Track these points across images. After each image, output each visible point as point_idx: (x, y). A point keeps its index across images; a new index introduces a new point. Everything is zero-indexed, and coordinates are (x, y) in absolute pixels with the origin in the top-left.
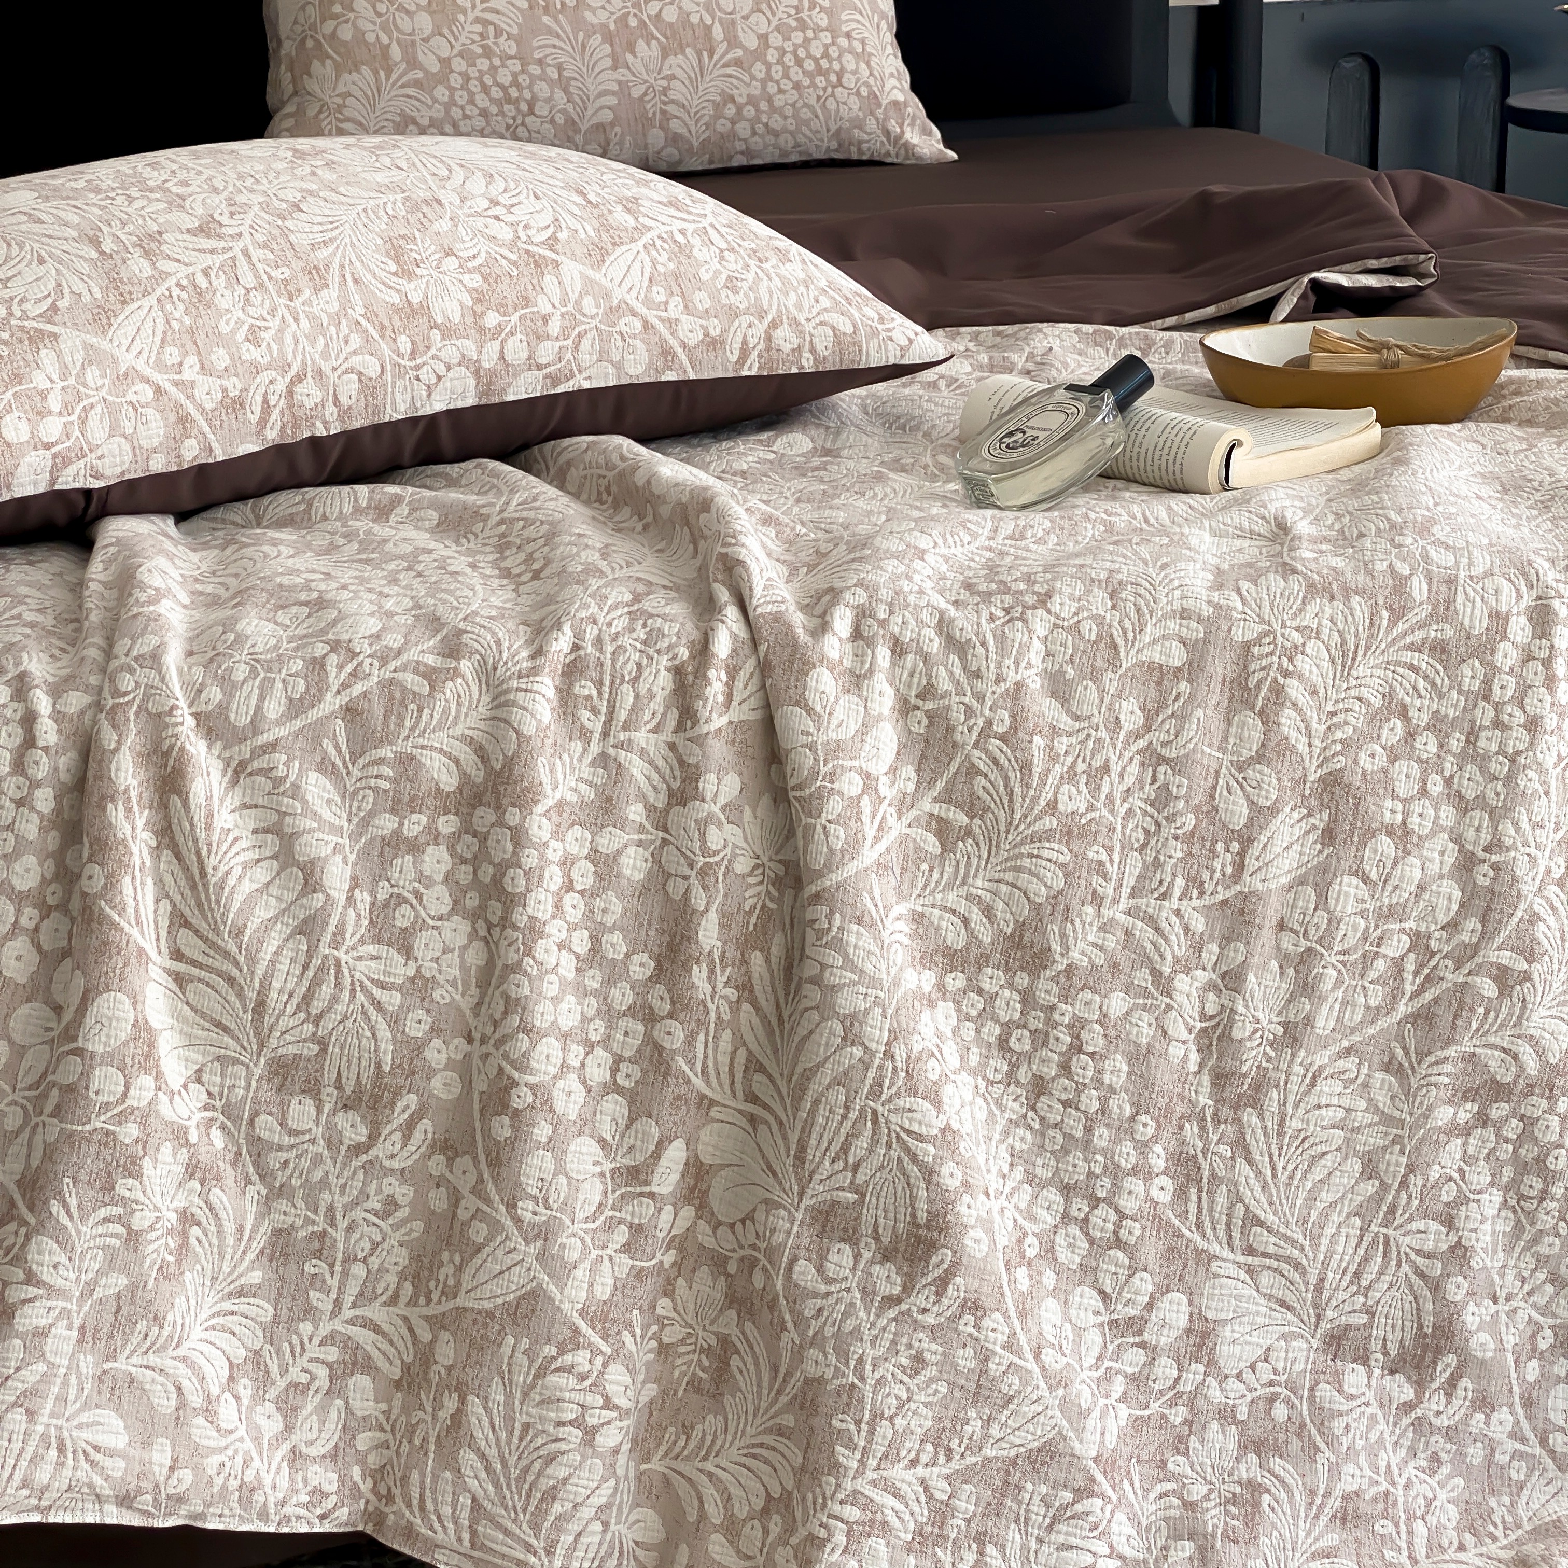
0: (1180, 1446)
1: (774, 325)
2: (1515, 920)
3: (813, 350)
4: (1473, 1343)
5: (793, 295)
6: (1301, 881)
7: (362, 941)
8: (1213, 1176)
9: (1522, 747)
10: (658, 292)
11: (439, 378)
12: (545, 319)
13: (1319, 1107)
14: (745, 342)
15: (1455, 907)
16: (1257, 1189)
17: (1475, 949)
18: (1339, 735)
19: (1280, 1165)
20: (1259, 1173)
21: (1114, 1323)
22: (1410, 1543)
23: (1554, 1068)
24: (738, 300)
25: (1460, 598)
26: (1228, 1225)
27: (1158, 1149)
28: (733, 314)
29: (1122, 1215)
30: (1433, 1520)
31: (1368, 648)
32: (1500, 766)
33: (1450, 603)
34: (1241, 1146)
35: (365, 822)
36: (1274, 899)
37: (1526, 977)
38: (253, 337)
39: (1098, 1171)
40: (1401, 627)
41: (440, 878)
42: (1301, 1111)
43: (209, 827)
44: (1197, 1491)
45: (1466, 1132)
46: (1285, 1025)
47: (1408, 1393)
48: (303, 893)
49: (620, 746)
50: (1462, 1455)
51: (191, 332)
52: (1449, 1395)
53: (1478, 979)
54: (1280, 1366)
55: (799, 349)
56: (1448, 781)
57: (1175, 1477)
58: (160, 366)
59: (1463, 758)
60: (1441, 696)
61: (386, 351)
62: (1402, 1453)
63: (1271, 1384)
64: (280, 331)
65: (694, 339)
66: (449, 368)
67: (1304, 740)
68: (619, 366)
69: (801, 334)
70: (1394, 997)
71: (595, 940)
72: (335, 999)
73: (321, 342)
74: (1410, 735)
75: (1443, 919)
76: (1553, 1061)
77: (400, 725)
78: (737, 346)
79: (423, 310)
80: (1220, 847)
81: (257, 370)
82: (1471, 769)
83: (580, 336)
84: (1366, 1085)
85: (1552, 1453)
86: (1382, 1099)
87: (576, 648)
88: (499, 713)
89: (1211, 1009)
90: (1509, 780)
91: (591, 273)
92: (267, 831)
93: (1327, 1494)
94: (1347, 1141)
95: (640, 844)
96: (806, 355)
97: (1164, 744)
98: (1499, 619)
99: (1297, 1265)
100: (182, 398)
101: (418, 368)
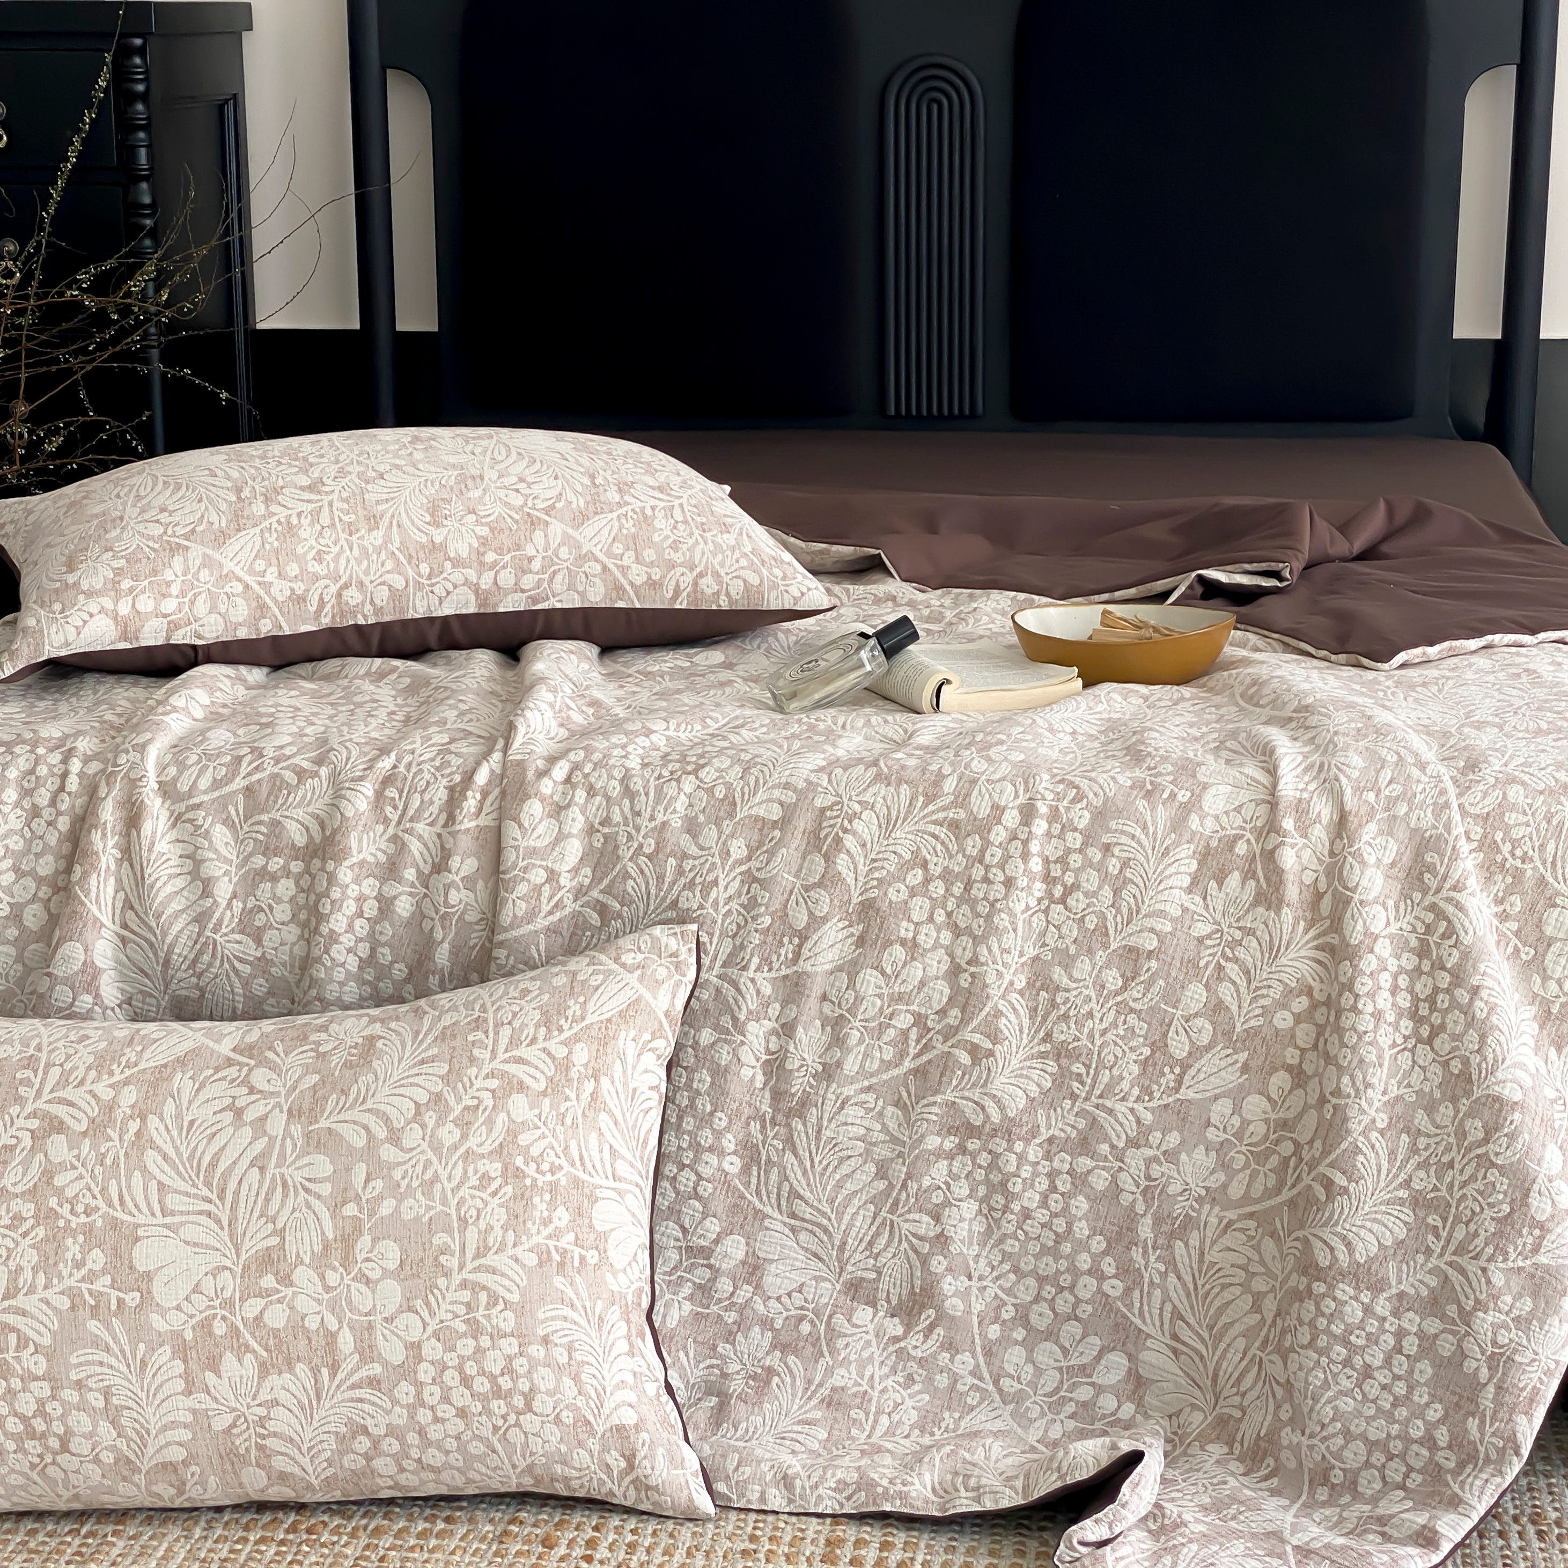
0: (730, 1338)
1: (701, 575)
2: (984, 1013)
3: (728, 594)
4: (947, 1303)
5: (720, 556)
6: (840, 969)
7: (232, 931)
8: (769, 1160)
9: (999, 896)
10: (618, 549)
11: (448, 593)
12: (530, 560)
13: (846, 1124)
14: (677, 585)
15: (945, 1000)
16: (799, 1174)
17: (957, 1029)
18: (876, 875)
19: (817, 1160)
20: (801, 1163)
21: (687, 1247)
22: (873, 1428)
23: (1011, 1120)
24: (677, 557)
25: (975, 793)
26: (779, 1195)
27: (729, 1136)
28: (672, 565)
29: (700, 1177)
30: (895, 1417)
31: (905, 820)
32: (983, 908)
33: (968, 795)
34: (790, 1143)
35: (247, 859)
36: (819, 979)
37: (991, 1053)
38: (319, 558)
39: (685, 1145)
40: (931, 808)
41: (286, 899)
42: (833, 1125)
43: (150, 850)
44: (733, 1367)
45: (951, 1157)
46: (824, 1065)
47: (900, 1331)
48: (201, 897)
49: (406, 831)
50: (929, 1380)
51: (277, 552)
52: (926, 1337)
53: (956, 1051)
54: (810, 1298)
55: (718, 593)
56: (949, 915)
57: (722, 1357)
58: (251, 571)
59: (961, 901)
60: (951, 857)
61: (411, 573)
62: (886, 1370)
63: (802, 1308)
64: (338, 555)
65: (639, 581)
66: (455, 587)
67: (852, 875)
68: (582, 595)
69: (720, 583)
70: (902, 1055)
71: (373, 950)
72: (210, 965)
73: (365, 563)
74: (927, 881)
75: (937, 1007)
76: (1011, 1115)
77: (275, 802)
78: (671, 588)
79: (443, 547)
80: (786, 940)
81: (317, 578)
82: (965, 908)
83: (554, 573)
84: (881, 1114)
85: (1000, 1391)
86: (892, 1126)
87: (395, 767)
88: (335, 802)
89: (773, 1047)
90: (989, 918)
91: (570, 531)
92: (187, 857)
93: (820, 1385)
94: (867, 1151)
95: (411, 894)
96: (723, 597)
97: (758, 869)
98: (998, 811)
99: (826, 1231)
100: (262, 592)
101: (433, 585)
